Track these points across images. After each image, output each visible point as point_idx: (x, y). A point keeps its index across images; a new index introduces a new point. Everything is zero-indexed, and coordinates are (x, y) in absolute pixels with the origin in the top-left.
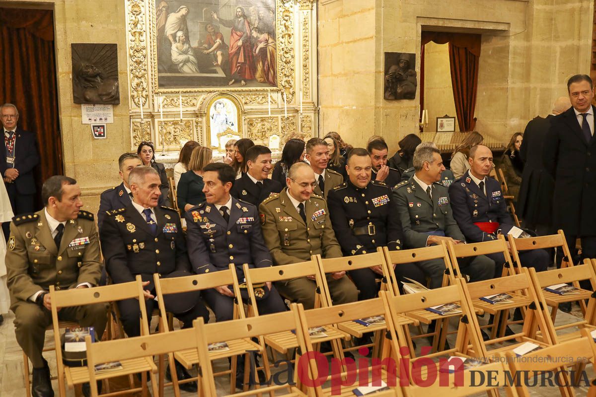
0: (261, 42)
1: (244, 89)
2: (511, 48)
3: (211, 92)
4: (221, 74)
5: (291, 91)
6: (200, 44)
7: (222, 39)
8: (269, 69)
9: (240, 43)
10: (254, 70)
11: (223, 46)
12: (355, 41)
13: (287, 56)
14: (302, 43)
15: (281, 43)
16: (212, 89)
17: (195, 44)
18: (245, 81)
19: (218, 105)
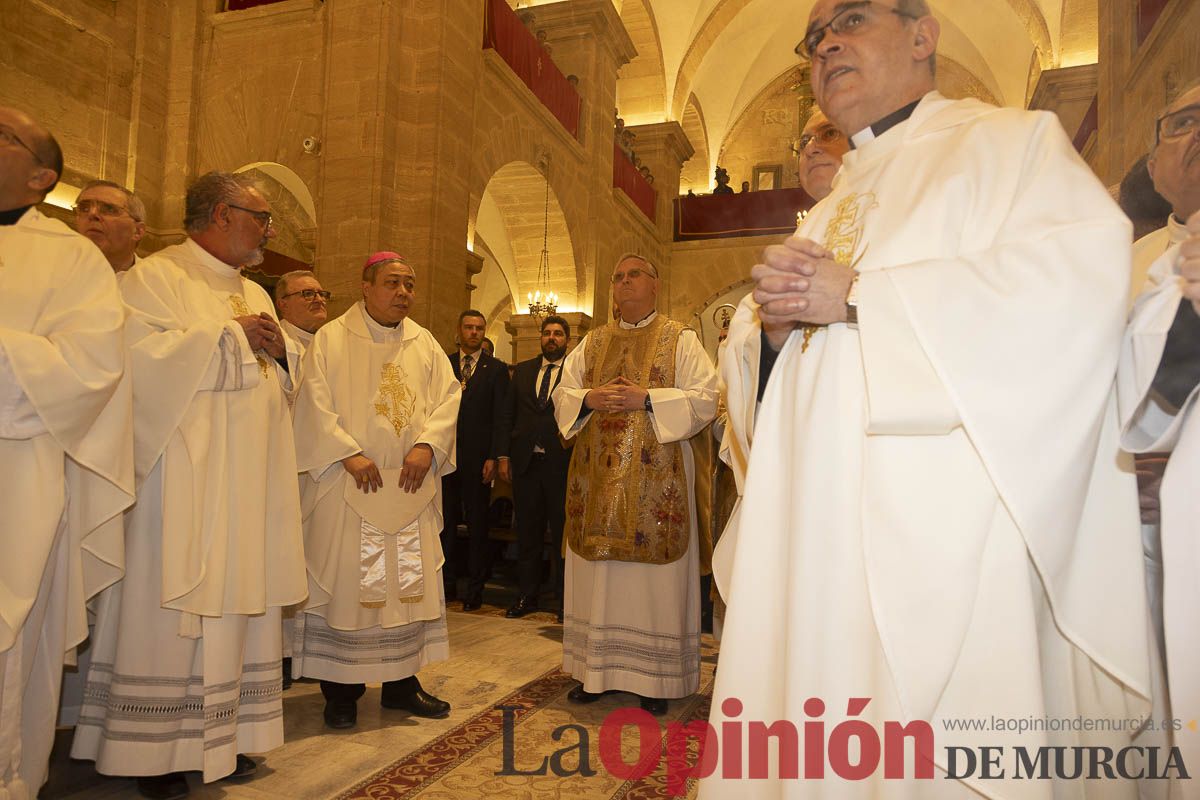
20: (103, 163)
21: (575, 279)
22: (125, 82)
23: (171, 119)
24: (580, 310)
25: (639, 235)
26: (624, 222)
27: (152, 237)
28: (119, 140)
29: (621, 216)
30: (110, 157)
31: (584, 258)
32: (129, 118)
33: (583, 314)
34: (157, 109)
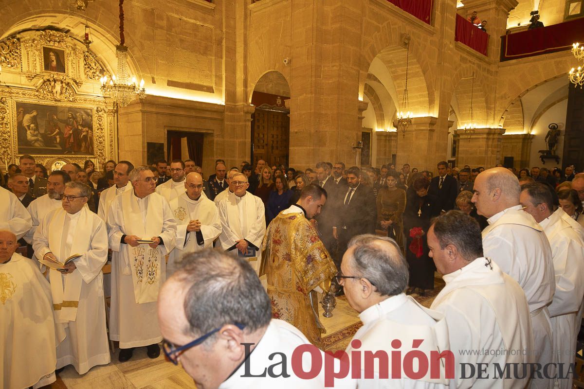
0: (84, 132)
1: (74, 156)
2: (215, 141)
3: (53, 157)
4: (59, 148)
5: (103, 158)
6: (46, 131)
7: (59, 129)
8: (89, 147)
9: (71, 132)
10: (80, 146)
11: (60, 133)
12: (134, 135)
13: (100, 139)
14: (109, 133)
15: (96, 132)
16: (53, 156)
17: (42, 131)
18: (74, 152)
19: (57, 164)
20: (214, 79)
21: (427, 99)
22: (219, 43)
23: (237, 55)
24: (431, 115)
25: (474, 64)
26: (463, 60)
27: (233, 107)
28: (218, 67)
29: (461, 56)
30: (216, 76)
31: (434, 87)
32: (222, 58)
33: (432, 117)
34: (231, 52)
